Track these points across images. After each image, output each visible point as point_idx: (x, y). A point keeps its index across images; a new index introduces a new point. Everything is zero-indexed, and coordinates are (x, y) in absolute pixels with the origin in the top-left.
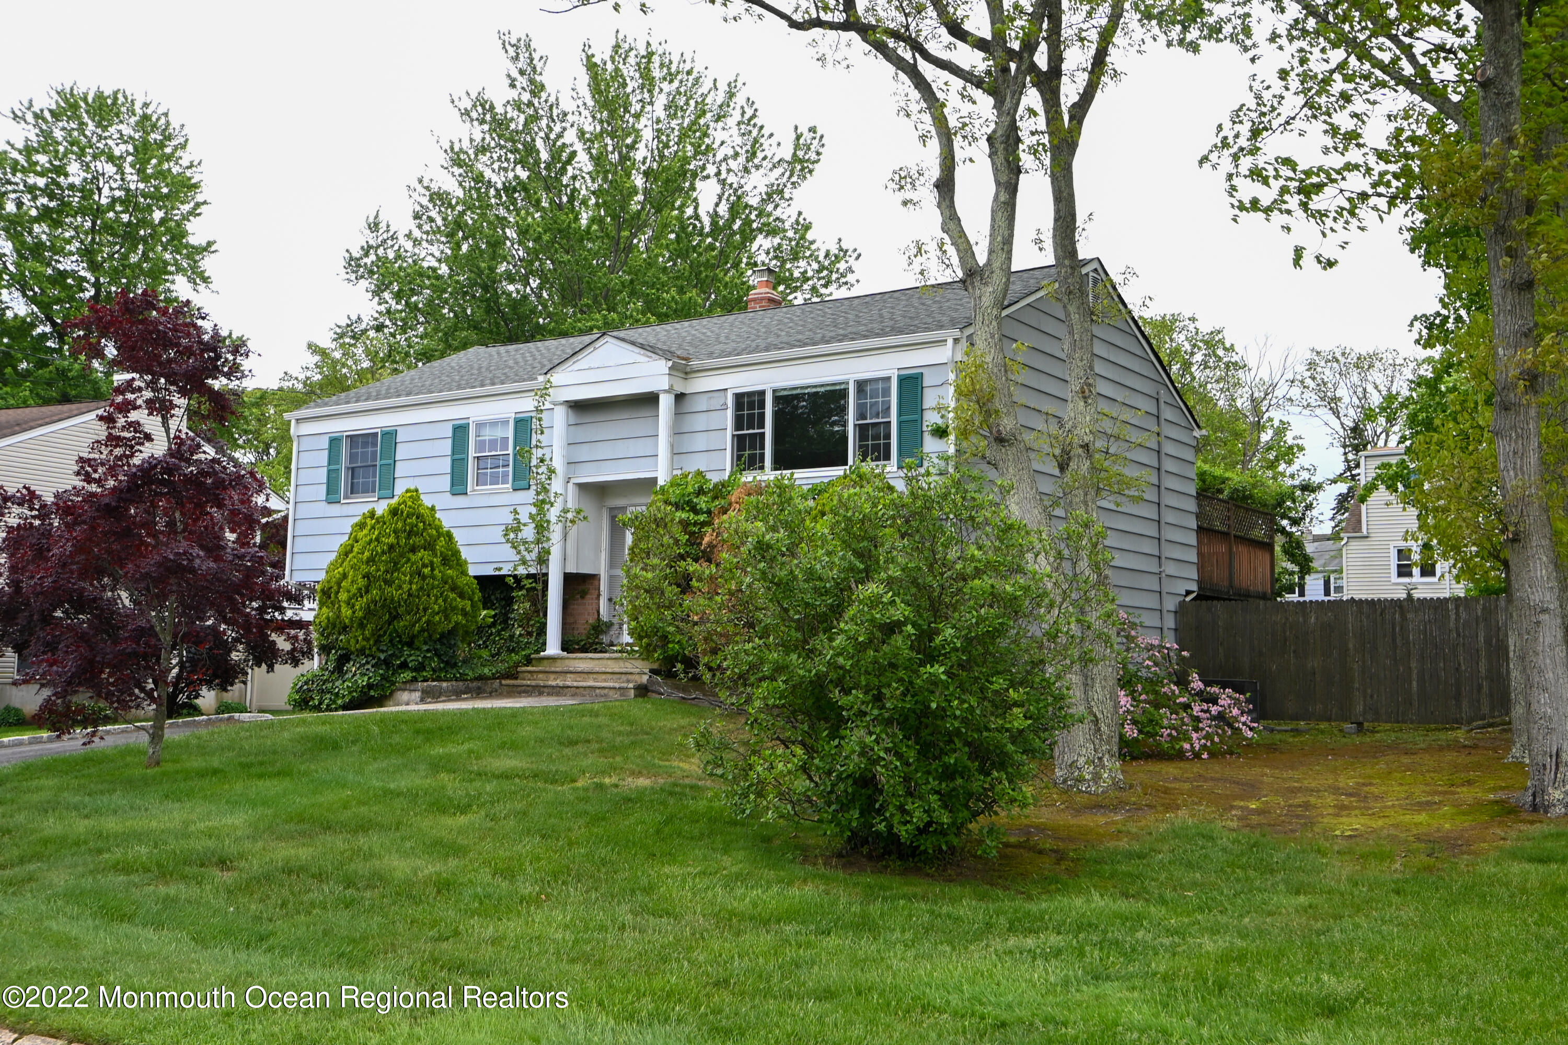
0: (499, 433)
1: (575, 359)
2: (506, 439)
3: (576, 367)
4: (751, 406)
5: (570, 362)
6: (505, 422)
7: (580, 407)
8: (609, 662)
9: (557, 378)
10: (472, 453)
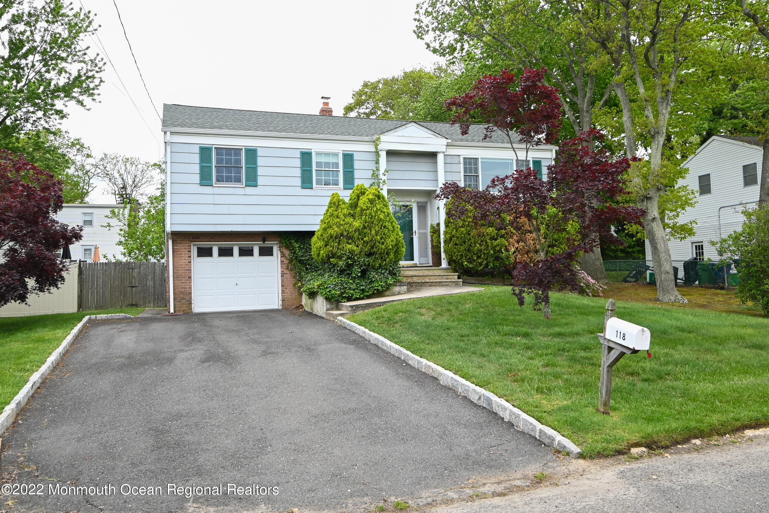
0: (331, 160)
1: (395, 130)
2: (337, 165)
3: (396, 134)
4: (470, 164)
5: (393, 131)
6: (336, 155)
7: (390, 153)
8: (425, 271)
9: (383, 138)
10: (314, 167)
